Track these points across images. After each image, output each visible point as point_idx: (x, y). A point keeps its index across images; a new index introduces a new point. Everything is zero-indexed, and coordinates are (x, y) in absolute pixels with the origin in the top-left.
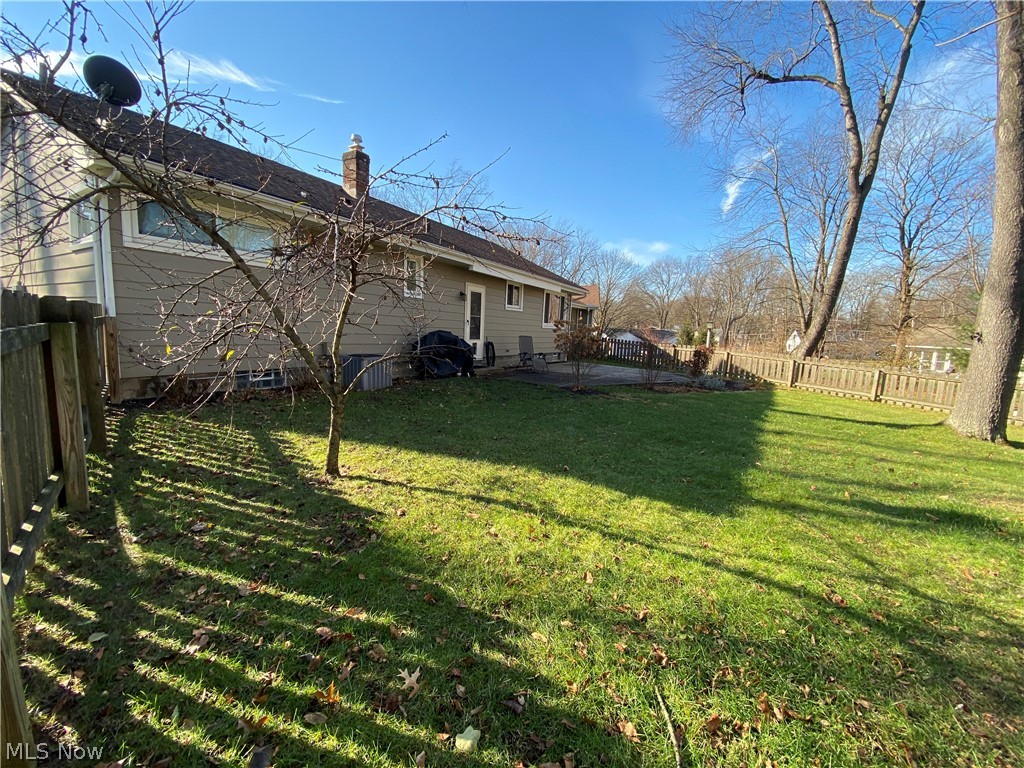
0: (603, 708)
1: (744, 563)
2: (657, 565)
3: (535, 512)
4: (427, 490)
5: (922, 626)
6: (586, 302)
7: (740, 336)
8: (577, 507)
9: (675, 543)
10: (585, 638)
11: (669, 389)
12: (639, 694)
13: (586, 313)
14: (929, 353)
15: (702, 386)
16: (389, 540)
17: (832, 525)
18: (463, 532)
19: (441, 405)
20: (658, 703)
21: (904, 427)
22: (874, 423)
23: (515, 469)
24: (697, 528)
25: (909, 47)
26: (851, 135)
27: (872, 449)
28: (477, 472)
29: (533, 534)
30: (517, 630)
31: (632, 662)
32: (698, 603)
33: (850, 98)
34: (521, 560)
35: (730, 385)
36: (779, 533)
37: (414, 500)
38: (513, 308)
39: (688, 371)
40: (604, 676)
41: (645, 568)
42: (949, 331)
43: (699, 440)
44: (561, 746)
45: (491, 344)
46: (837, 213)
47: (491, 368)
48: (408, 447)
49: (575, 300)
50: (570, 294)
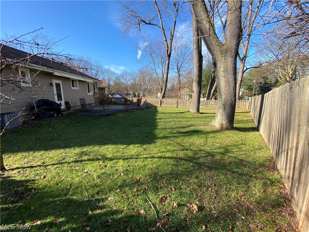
0: (134, 210)
1: (159, 154)
2: (140, 163)
3: (100, 160)
4: (53, 165)
5: (194, 157)
6: (103, 85)
7: (147, 94)
8: (113, 154)
9: (143, 155)
10: (125, 192)
11: (132, 111)
12: (143, 201)
13: (103, 89)
14: (184, 95)
15: (141, 109)
16: (41, 189)
17: (174, 139)
18: (74, 176)
19: (50, 129)
20: (148, 201)
21: (183, 113)
22: (177, 113)
23: (88, 147)
24: (147, 149)
25: (176, 21)
26: (166, 42)
27: (178, 119)
28: (74, 152)
29: (101, 167)
30: (103, 200)
31: (139, 193)
32: (151, 169)
33: (164, 32)
34: (99, 177)
35: (147, 108)
36: (165, 145)
37: (48, 170)
38: (75, 88)
39: (136, 105)
40: (133, 200)
41: (137, 165)
42: (188, 90)
43: (143, 124)
44: (125, 227)
45: (68, 102)
46: (165, 62)
47: (69, 111)
48: (39, 150)
49: (98, 85)
50: (96, 83)
